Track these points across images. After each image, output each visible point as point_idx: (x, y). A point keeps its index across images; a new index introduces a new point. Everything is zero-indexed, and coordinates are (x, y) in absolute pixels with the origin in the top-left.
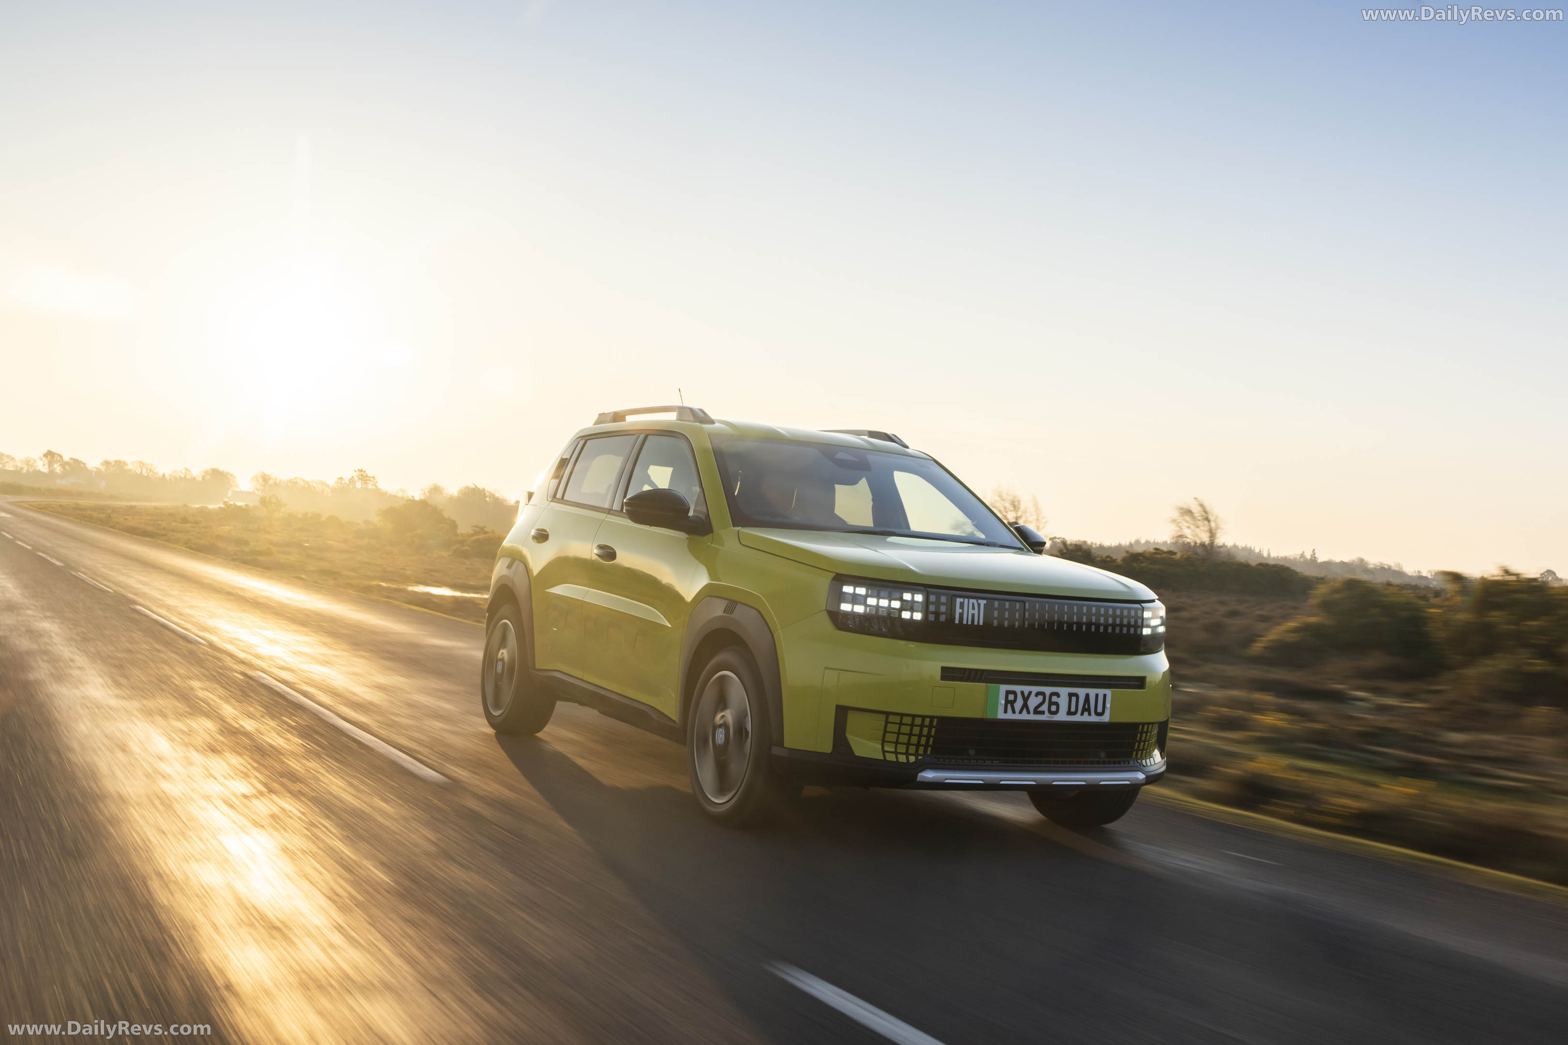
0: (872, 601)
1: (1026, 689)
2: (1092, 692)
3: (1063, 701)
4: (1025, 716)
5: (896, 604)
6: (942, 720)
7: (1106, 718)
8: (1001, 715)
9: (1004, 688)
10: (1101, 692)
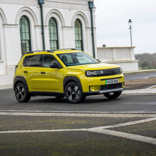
0: (91, 73)
1: (109, 80)
2: (116, 79)
3: (114, 81)
4: (110, 84)
5: (93, 73)
6: (101, 85)
7: (118, 82)
8: (107, 84)
9: (107, 81)
10: (117, 79)
